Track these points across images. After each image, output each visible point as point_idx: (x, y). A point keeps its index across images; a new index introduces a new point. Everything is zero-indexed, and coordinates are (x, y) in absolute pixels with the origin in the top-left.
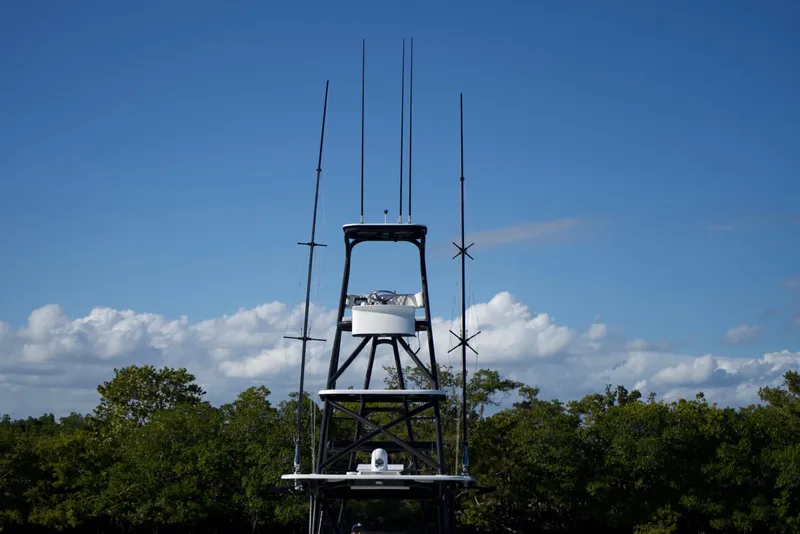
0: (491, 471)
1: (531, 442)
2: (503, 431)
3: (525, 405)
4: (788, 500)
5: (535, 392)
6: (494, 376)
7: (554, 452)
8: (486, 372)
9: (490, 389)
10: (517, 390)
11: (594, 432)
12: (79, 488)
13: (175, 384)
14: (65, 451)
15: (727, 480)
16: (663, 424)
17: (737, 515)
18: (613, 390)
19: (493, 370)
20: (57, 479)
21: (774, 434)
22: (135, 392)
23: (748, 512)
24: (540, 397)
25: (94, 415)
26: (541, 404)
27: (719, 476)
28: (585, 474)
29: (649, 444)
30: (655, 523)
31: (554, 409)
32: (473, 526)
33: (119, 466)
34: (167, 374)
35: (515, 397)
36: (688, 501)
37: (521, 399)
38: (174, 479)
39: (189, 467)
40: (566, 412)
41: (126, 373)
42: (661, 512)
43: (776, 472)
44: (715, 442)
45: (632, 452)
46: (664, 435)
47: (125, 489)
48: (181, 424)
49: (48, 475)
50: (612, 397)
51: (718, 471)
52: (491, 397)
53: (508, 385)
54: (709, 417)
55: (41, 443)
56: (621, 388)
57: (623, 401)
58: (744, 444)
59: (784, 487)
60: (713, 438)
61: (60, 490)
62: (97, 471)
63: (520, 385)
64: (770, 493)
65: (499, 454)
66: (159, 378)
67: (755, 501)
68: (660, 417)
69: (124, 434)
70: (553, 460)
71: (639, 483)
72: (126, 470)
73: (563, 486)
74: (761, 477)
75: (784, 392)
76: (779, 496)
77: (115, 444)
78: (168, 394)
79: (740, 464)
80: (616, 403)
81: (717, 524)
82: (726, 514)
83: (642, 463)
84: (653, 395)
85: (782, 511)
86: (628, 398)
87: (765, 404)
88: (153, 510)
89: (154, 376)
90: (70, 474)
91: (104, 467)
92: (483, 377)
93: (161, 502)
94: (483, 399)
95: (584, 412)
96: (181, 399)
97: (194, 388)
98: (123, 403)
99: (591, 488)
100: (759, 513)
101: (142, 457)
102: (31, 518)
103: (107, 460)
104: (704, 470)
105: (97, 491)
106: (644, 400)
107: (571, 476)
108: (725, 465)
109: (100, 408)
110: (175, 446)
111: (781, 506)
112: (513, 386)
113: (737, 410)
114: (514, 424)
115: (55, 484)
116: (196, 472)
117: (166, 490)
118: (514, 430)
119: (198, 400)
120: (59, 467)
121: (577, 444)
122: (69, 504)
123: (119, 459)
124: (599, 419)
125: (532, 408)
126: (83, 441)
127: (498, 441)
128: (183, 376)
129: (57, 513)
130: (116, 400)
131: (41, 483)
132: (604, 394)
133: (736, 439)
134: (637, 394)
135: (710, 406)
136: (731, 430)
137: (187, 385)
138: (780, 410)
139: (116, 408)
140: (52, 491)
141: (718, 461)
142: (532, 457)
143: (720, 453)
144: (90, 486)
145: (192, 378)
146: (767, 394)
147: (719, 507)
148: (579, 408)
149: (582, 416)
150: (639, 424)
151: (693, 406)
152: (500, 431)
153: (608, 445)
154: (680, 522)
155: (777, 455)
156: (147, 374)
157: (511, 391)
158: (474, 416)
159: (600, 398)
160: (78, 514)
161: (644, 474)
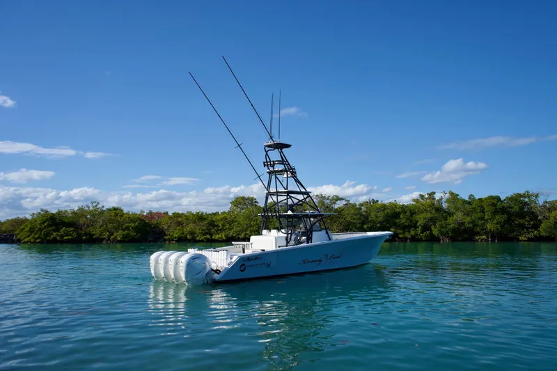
1: (348, 214)
3: (347, 204)
4: (421, 229)
7: (356, 217)
8: (336, 196)
9: (337, 200)
11: (366, 212)
12: (226, 229)
13: (251, 201)
14: (221, 219)
15: (403, 224)
16: (385, 209)
17: (407, 233)
18: (370, 200)
20: (220, 227)
21: (416, 211)
22: (240, 203)
23: (410, 232)
24: (350, 202)
25: (229, 210)
26: (351, 204)
28: (363, 223)
29: (381, 214)
31: (354, 205)
33: (236, 223)
34: (248, 198)
35: (344, 202)
38: (251, 226)
39: (255, 223)
40: (357, 206)
41: (238, 198)
43: (417, 222)
44: (399, 213)
45: (377, 217)
46: (385, 211)
47: (238, 229)
48: (253, 212)
49: (217, 226)
50: (370, 202)
51: (401, 221)
52: (337, 202)
53: (342, 199)
54: (398, 207)
55: (215, 218)
56: (373, 199)
57: (373, 203)
58: (408, 213)
59: (420, 226)
61: (220, 230)
62: (230, 225)
63: (345, 199)
64: (416, 227)
65: (339, 218)
66: (247, 199)
67: (411, 229)
68: (384, 207)
69: (237, 215)
70: (354, 219)
71: (378, 225)
72: (238, 224)
73: (357, 226)
74: (413, 223)
75: (419, 200)
76: (418, 228)
77: (235, 217)
78: (249, 203)
79: (407, 219)
81: (401, 236)
82: (404, 233)
83: (380, 219)
84: (382, 201)
85: (419, 232)
86: (375, 202)
87: (414, 203)
88: (246, 234)
89: (245, 199)
90: (223, 225)
91: (232, 223)
93: (248, 232)
94: (335, 203)
96: (253, 205)
97: (256, 202)
98: (237, 206)
100: (413, 233)
101: (242, 220)
102: (213, 237)
103: (233, 221)
104: (397, 221)
105: (231, 230)
106: (380, 202)
107: (359, 223)
108: (403, 220)
109: (231, 208)
110: (251, 217)
111: (419, 230)
113: (406, 205)
114: (343, 210)
116: (257, 224)
117: (249, 229)
119: (257, 205)
120: (220, 224)
121: (361, 215)
122: (223, 233)
123: (236, 221)
124: (367, 208)
126: (226, 216)
127: (339, 214)
128: (253, 199)
129: (220, 236)
130: (235, 205)
131: (215, 228)
132: (368, 201)
133: (405, 212)
134: (378, 201)
135: (398, 203)
136: (404, 210)
137: (254, 201)
138: (418, 205)
139: (235, 208)
140: (218, 230)
141: (401, 218)
142: (349, 219)
143: (401, 216)
144: (229, 229)
145: (255, 199)
146: (414, 200)
147: (401, 231)
148: (361, 205)
149: (362, 207)
150: (378, 209)
151: (393, 204)
152: (340, 211)
153: (370, 214)
155: (418, 217)
156: (243, 198)
157: (342, 201)
158: (332, 208)
160: (226, 236)
161: (380, 222)
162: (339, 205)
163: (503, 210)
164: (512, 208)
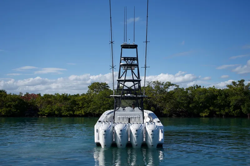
0: (169, 102)
1: (178, 96)
2: (172, 94)
3: (176, 89)
4: (233, 108)
5: (178, 86)
6: (170, 83)
7: (183, 98)
8: (168, 82)
12: (84, 107)
13: (104, 86)
14: (81, 100)
15: (219, 104)
17: (222, 111)
18: (195, 86)
20: (80, 105)
21: (230, 94)
22: (96, 87)
23: (224, 110)
24: (179, 87)
25: (87, 92)
26: (180, 88)
27: (218, 103)
28: (189, 103)
29: (203, 96)
30: (204, 113)
31: (182, 90)
32: (166, 114)
33: (93, 102)
34: (102, 84)
35: (175, 87)
36: (211, 108)
38: (104, 105)
39: (107, 102)
40: (185, 90)
41: (94, 84)
42: (205, 110)
43: (230, 102)
44: (217, 96)
45: (199, 98)
46: (206, 94)
47: (94, 107)
48: (105, 94)
49: (78, 104)
50: (195, 87)
51: (218, 102)
52: (169, 87)
53: (173, 85)
54: (216, 91)
55: (76, 99)
56: (197, 85)
57: (197, 88)
58: (223, 96)
59: (232, 105)
60: (217, 95)
61: (81, 107)
62: (88, 104)
63: (176, 85)
64: (229, 106)
65: (171, 99)
66: (100, 85)
67: (226, 108)
68: (205, 91)
69: (93, 96)
70: (182, 100)
71: (201, 104)
72: (94, 103)
73: (185, 105)
74: (227, 103)
75: (232, 86)
76: (231, 107)
77: (92, 98)
78: (102, 88)
79: (222, 100)
80: (196, 88)
81: (218, 113)
82: (220, 111)
83: (201, 100)
84: (204, 86)
85: (232, 110)
87: (228, 88)
88: (100, 111)
89: (99, 84)
90: (83, 104)
91: (89, 103)
92: (168, 83)
93: (101, 109)
94: (167, 88)
95: (189, 90)
96: (105, 89)
98: (93, 90)
99: (191, 106)
100: (227, 111)
101: (97, 100)
102: (75, 113)
103: (90, 101)
104: (215, 102)
105: (88, 107)
106: (202, 87)
107: (186, 103)
108: (219, 101)
109: (89, 91)
110: (104, 98)
113: (222, 89)
114: (174, 93)
115: (80, 106)
116: (108, 103)
117: (102, 107)
118: (174, 94)
119: (108, 89)
120: (80, 103)
121: (188, 97)
122: (83, 110)
123: (93, 101)
124: (192, 91)
125: (178, 90)
126: (85, 97)
127: (170, 96)
128: (105, 84)
129: (80, 112)
130: (92, 89)
131: (77, 106)
132: (193, 87)
133: (221, 95)
134: (200, 86)
135: (216, 88)
136: (220, 93)
137: (106, 86)
138: (231, 89)
139: (92, 91)
141: (218, 100)
142: (178, 100)
143: (218, 98)
144: (87, 106)
145: (107, 84)
146: (228, 86)
147: (218, 109)
148: (188, 89)
149: (188, 91)
150: (200, 92)
151: (212, 88)
152: (171, 94)
153: (194, 96)
154: (210, 113)
155: (231, 98)
156: (98, 84)
157: (173, 86)
158: (166, 91)
159: (192, 87)
160: (84, 112)
161: (202, 102)
162: (171, 89)
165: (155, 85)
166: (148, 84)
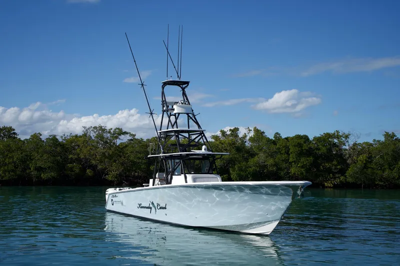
0: (117, 162)
1: (132, 152)
2: (122, 149)
3: (131, 140)
5: (135, 135)
6: (120, 130)
7: (139, 155)
8: (118, 129)
9: (120, 134)
10: (129, 135)
13: (8, 132)
19: (120, 128)
24: (136, 137)
26: (136, 139)
28: (150, 163)
31: (140, 141)
32: (111, 180)
34: (5, 128)
35: (128, 137)
37: (130, 138)
38: (6, 165)
39: (11, 160)
40: (145, 142)
48: (9, 146)
52: (120, 137)
53: (125, 133)
63: (130, 133)
66: (2, 130)
70: (140, 158)
73: (142, 167)
78: (5, 136)
92: (117, 130)
94: (117, 138)
95: (151, 142)
96: (10, 137)
97: (15, 133)
107: (145, 163)
110: (6, 153)
112: (127, 133)
114: (126, 146)
116: (14, 162)
118: (126, 149)
119: (16, 138)
125: (134, 141)
127: (120, 152)
128: (11, 129)
137: (12, 132)
138: (217, 142)
142: (132, 158)
145: (14, 130)
148: (149, 141)
149: (150, 144)
152: (124, 147)
157: (126, 135)
158: (114, 143)
163: (310, 152)
164: (319, 149)
165: (97, 133)
166: (85, 130)
